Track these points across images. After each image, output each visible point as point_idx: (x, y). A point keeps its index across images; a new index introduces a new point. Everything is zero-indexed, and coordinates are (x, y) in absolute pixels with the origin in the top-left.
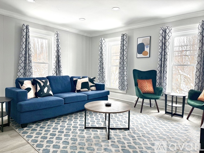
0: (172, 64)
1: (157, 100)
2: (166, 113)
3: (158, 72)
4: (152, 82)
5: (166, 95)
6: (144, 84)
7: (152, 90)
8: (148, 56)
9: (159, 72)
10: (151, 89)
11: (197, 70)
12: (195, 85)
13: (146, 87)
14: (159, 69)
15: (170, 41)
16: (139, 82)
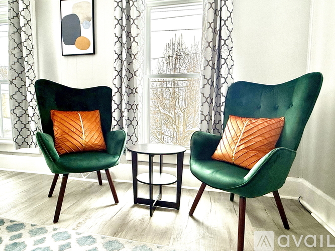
0: (148, 74)
1: (111, 170)
2: (138, 201)
3: (114, 90)
4: (99, 119)
5: (135, 155)
6: (72, 123)
7: (99, 139)
8: (91, 50)
9: (116, 90)
10: (95, 137)
11: (203, 82)
12: (202, 121)
13: (78, 132)
14: (117, 82)
15: (140, 22)
16: (55, 118)
